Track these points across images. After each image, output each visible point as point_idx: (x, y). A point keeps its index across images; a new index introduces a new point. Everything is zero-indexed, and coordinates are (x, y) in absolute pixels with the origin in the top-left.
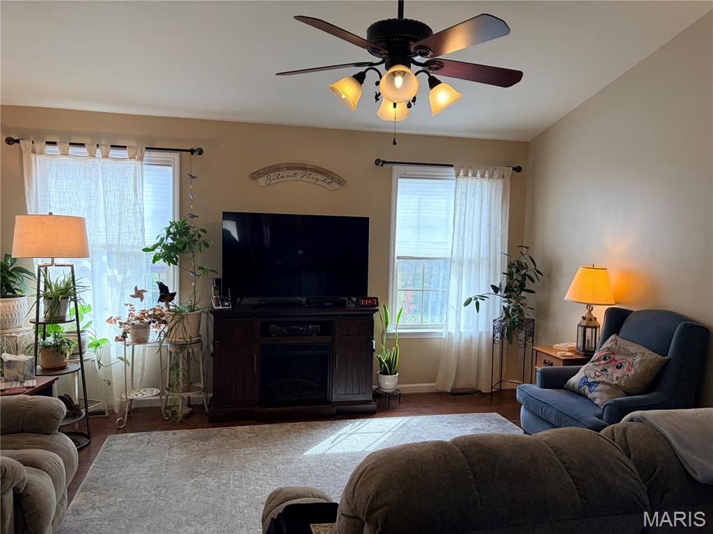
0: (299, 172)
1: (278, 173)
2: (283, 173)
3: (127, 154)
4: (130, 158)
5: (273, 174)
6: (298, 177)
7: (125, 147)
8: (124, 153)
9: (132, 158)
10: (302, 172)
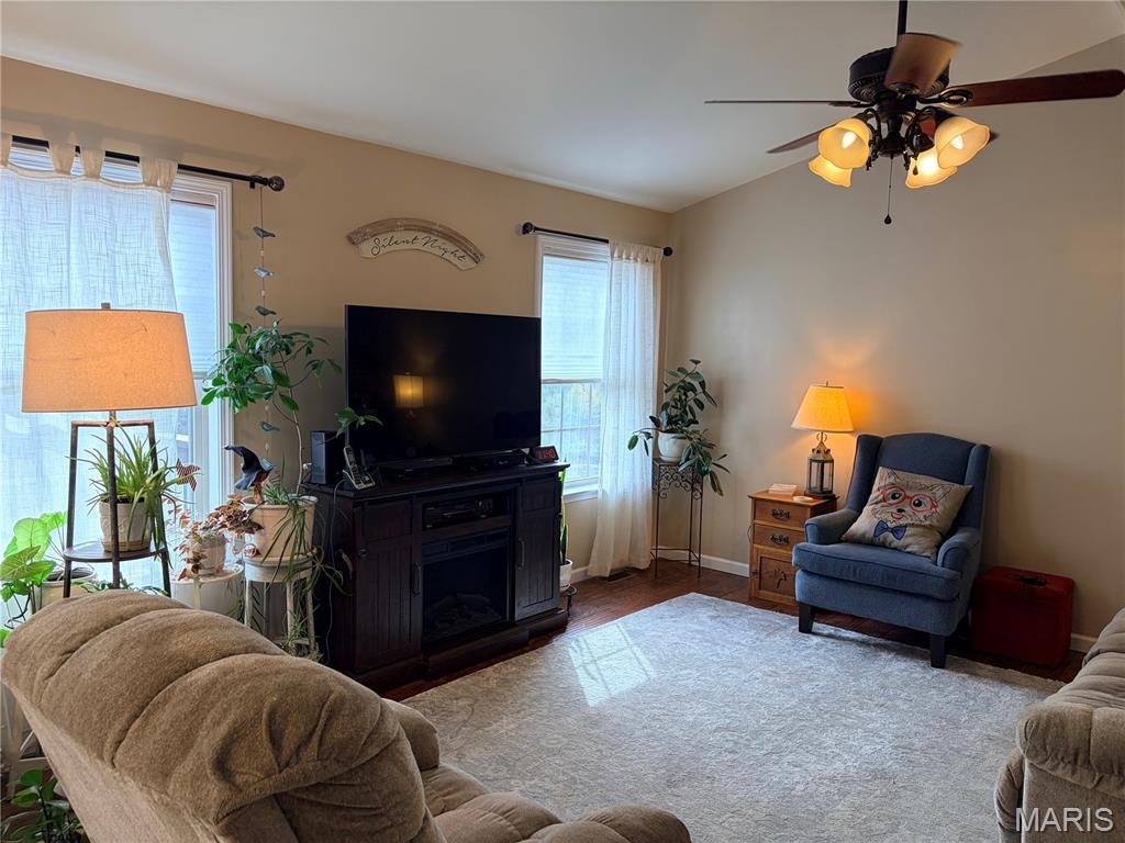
0: (421, 235)
1: (391, 234)
2: (399, 236)
3: (140, 175)
4: (147, 184)
5: (384, 236)
6: (418, 245)
7: (136, 159)
8: (134, 173)
9: (150, 183)
10: (426, 235)
